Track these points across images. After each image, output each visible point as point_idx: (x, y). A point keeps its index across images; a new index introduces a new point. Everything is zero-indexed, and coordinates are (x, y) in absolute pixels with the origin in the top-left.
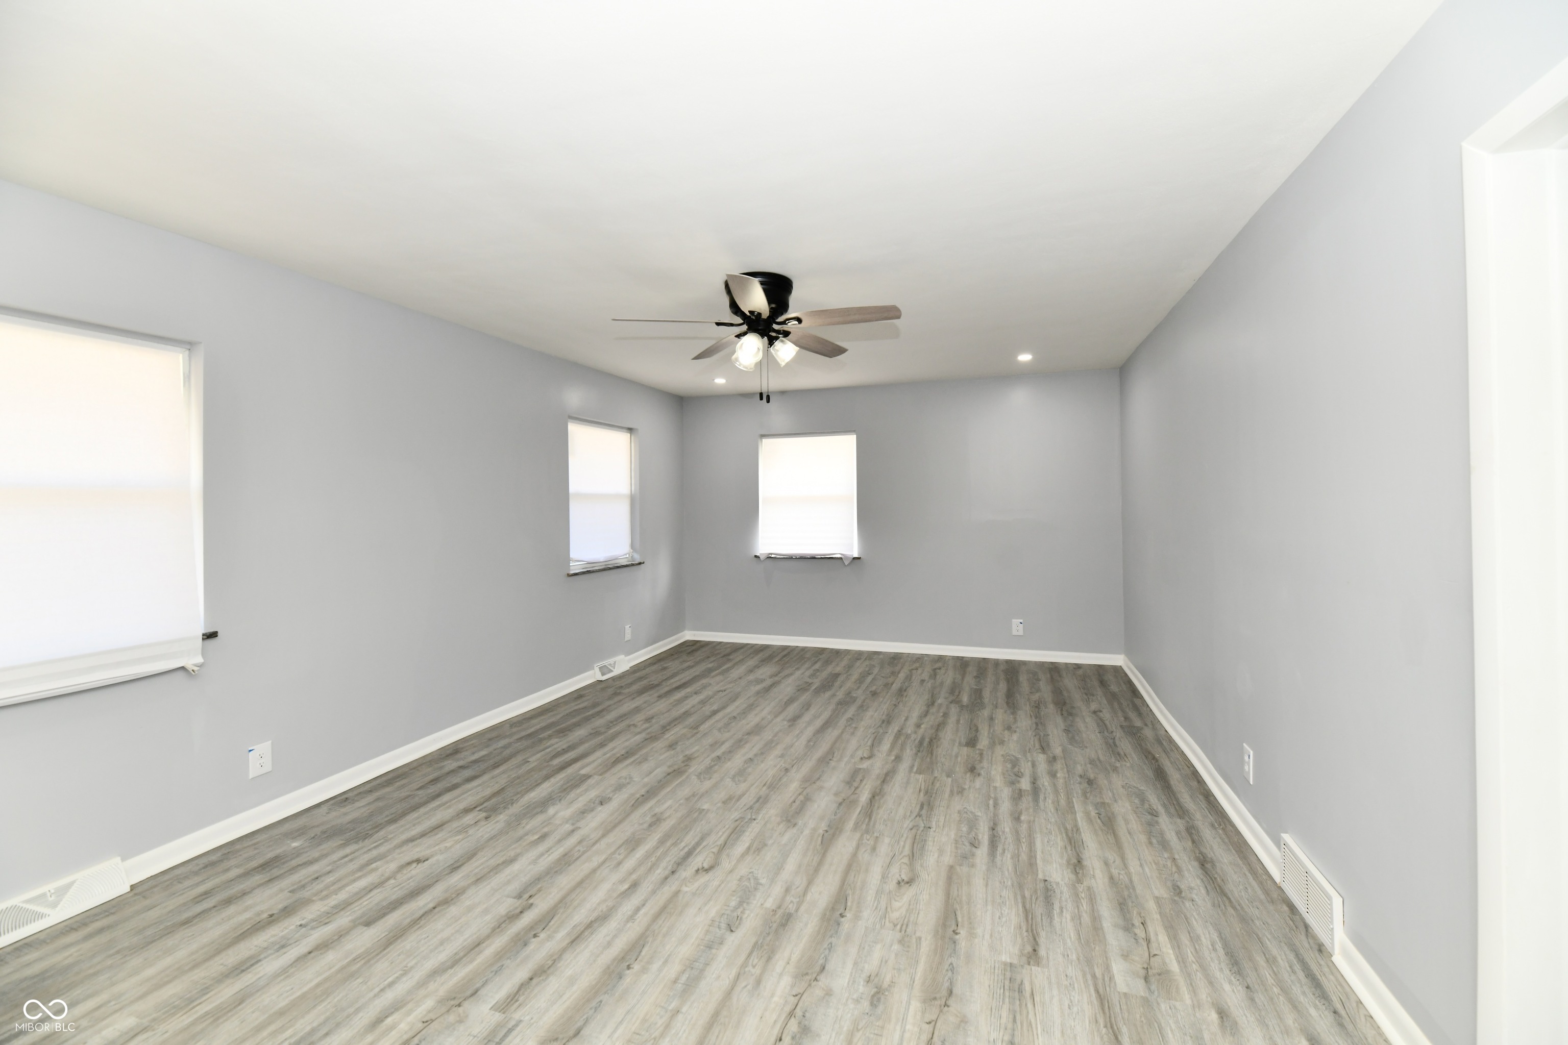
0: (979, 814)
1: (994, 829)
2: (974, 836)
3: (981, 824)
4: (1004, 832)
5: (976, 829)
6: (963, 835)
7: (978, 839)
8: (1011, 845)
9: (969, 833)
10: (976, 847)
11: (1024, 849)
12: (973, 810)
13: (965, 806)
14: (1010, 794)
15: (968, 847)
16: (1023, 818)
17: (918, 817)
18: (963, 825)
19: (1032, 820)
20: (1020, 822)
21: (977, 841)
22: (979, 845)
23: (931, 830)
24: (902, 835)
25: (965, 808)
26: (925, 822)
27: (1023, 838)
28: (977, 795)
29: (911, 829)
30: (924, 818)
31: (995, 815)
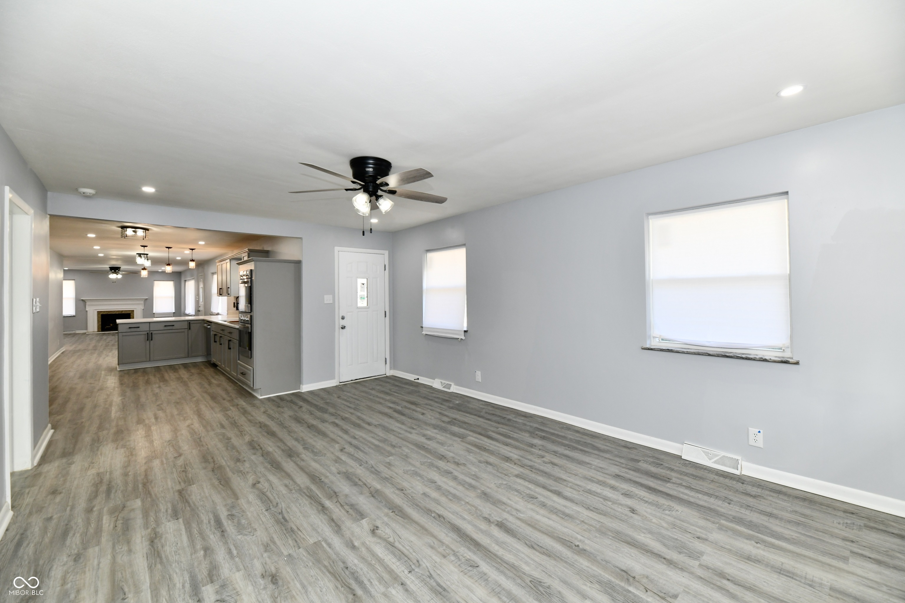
0: (239, 537)
1: (222, 532)
2: (234, 521)
3: (233, 531)
4: (214, 533)
5: (235, 525)
6: (242, 517)
7: (230, 520)
8: (205, 528)
9: (239, 520)
10: (229, 515)
11: (195, 530)
12: (246, 537)
13: (254, 536)
14: (221, 571)
15: (234, 512)
16: (202, 553)
17: (280, 511)
18: (246, 523)
19: (193, 555)
20: (203, 547)
21: (230, 518)
22: (228, 517)
23: (264, 510)
24: (279, 498)
25: (253, 535)
26: (273, 512)
27: (197, 537)
28: (250, 552)
29: (277, 504)
30: (276, 513)
31: (226, 543)
